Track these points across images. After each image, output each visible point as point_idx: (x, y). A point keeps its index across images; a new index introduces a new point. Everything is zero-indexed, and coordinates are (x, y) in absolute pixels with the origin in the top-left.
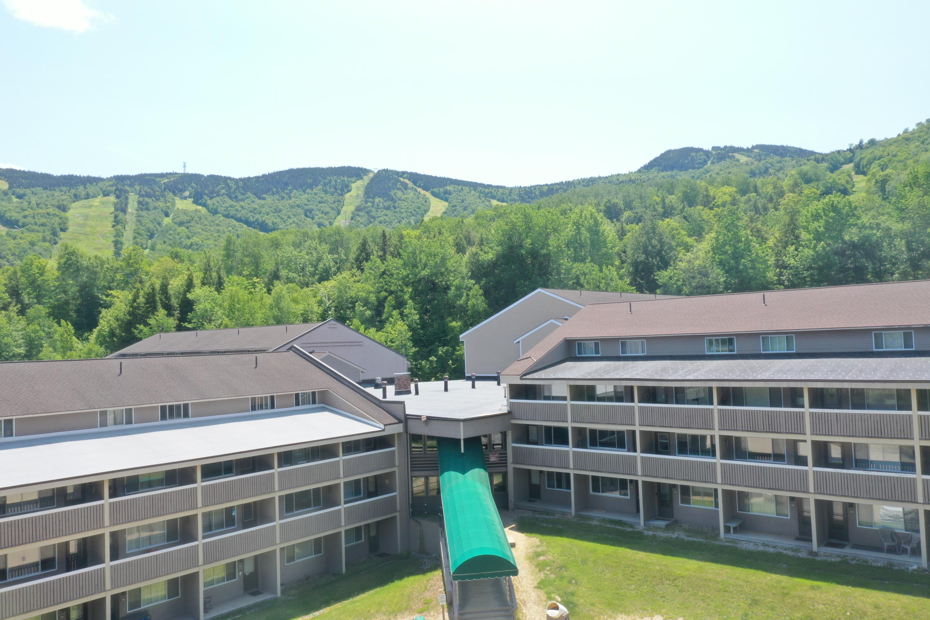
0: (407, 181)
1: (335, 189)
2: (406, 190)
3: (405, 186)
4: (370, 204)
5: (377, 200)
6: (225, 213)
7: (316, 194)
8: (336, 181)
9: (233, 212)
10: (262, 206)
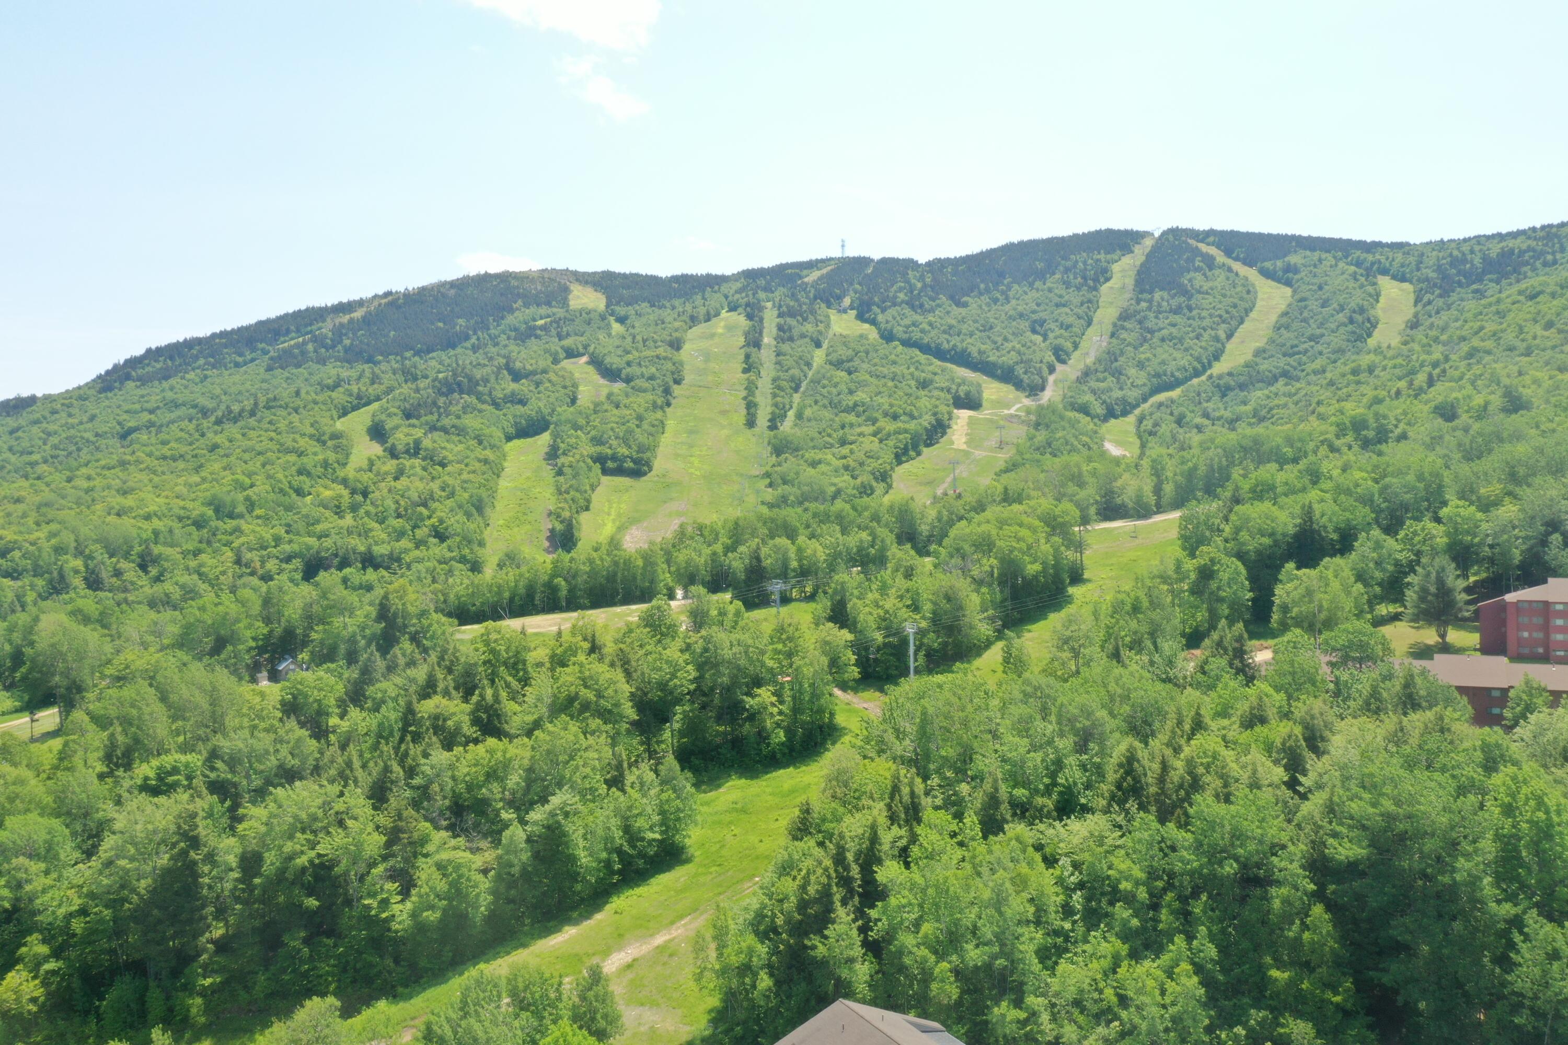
0: (1212, 250)
1: (1084, 278)
2: (1211, 269)
3: (1210, 262)
4: (1144, 305)
5: (1157, 295)
6: (905, 336)
7: (1050, 290)
8: (1085, 263)
9: (916, 335)
10: (963, 321)
